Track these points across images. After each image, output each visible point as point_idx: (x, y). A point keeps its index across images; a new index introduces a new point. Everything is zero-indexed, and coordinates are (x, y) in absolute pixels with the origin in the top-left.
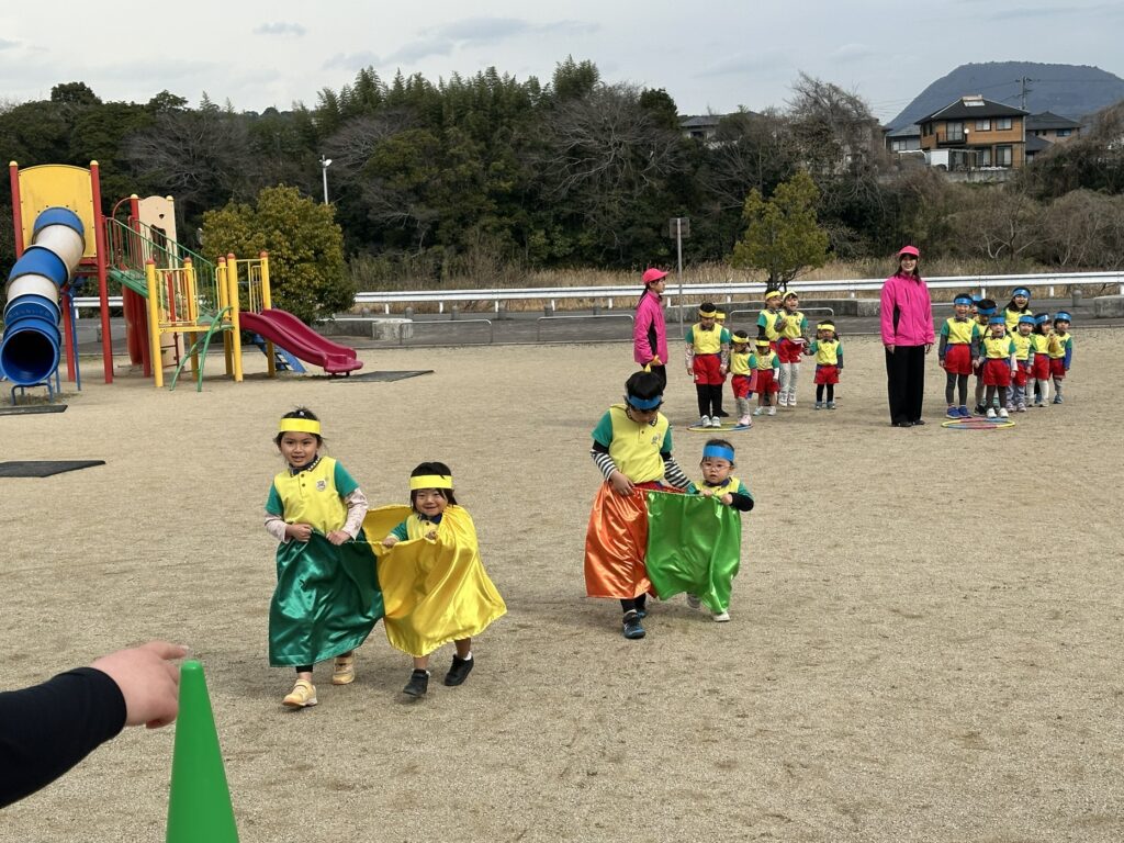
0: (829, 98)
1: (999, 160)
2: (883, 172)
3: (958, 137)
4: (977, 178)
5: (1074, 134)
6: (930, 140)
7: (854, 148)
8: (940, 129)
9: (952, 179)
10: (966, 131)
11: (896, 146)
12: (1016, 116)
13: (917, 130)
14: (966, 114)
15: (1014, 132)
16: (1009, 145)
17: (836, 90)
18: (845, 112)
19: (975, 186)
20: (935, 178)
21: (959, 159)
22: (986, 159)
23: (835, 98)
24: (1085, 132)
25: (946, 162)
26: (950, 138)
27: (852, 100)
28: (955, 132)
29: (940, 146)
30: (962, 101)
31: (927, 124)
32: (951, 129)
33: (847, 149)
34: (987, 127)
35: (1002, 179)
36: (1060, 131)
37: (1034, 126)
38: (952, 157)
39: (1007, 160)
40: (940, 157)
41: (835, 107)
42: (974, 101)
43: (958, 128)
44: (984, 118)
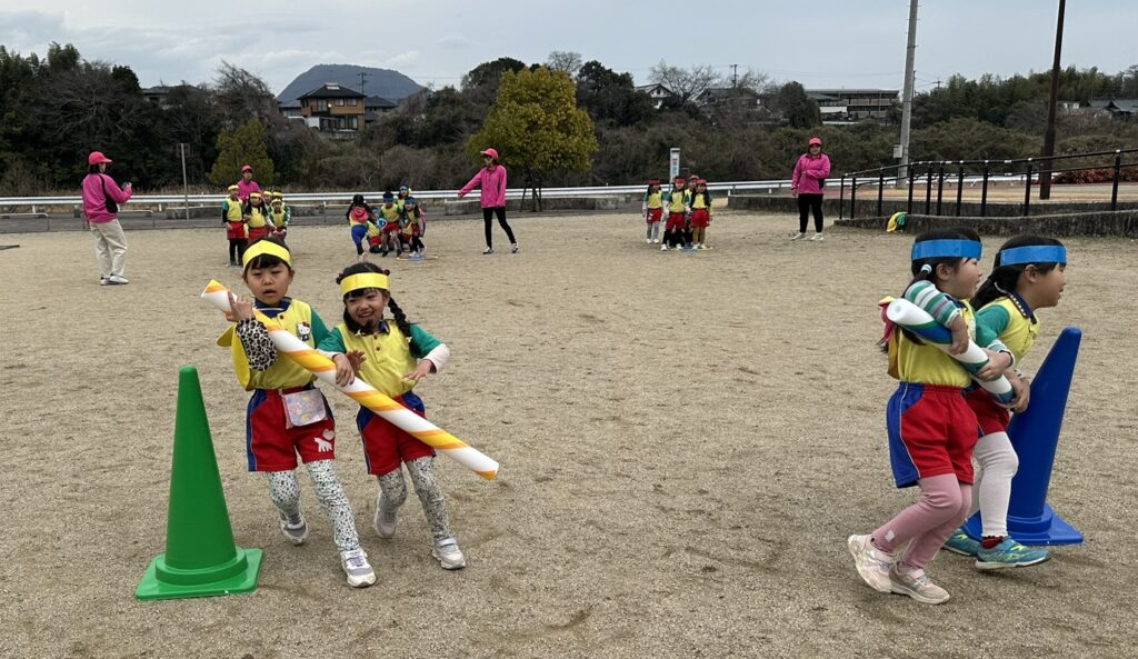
0: (242, 78)
1: (350, 125)
2: (279, 130)
3: (325, 109)
4: (338, 137)
5: (392, 111)
6: (307, 111)
7: (260, 113)
8: (313, 103)
9: (322, 137)
10: (330, 105)
11: (285, 114)
12: (359, 97)
13: (298, 104)
14: (328, 94)
15: (357, 107)
16: (355, 116)
17: (247, 74)
18: (253, 89)
19: (337, 142)
20: (312, 135)
21: (326, 124)
22: (342, 124)
23: (246, 79)
24: (401, 109)
25: (318, 125)
26: (320, 110)
27: (258, 81)
28: (323, 105)
29: (314, 114)
30: (326, 86)
31: (305, 99)
32: (320, 103)
33: (255, 113)
34: (342, 103)
35: (353, 137)
36: (384, 109)
37: (369, 104)
38: (321, 121)
39: (355, 125)
40: (314, 122)
41: (246, 84)
42: (333, 87)
43: (324, 103)
44: (339, 98)
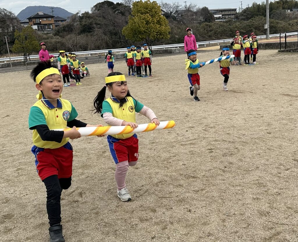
1: (50, 28)
3: (39, 22)
4: (45, 32)
5: (65, 22)
6: (32, 23)
7: (13, 25)
8: (34, 20)
9: (39, 33)
10: (40, 21)
11: (22, 25)
12: (52, 17)
13: (28, 21)
14: (39, 16)
15: (51, 21)
16: (51, 24)
17: (5, 10)
18: (9, 16)
19: (45, 34)
20: (35, 32)
21: (40, 28)
22: (46, 28)
23: (5, 12)
24: (69, 21)
25: (37, 28)
26: (37, 23)
27: (10, 13)
28: (38, 21)
29: (35, 24)
30: (38, 13)
31: (30, 19)
32: (36, 20)
33: (11, 25)
34: (45, 20)
35: (51, 32)
36: (62, 21)
37: (55, 20)
38: (38, 27)
39: (52, 27)
40: (35, 27)
41: (5, 14)
42: (41, 13)
43: (38, 20)
44: (44, 17)
